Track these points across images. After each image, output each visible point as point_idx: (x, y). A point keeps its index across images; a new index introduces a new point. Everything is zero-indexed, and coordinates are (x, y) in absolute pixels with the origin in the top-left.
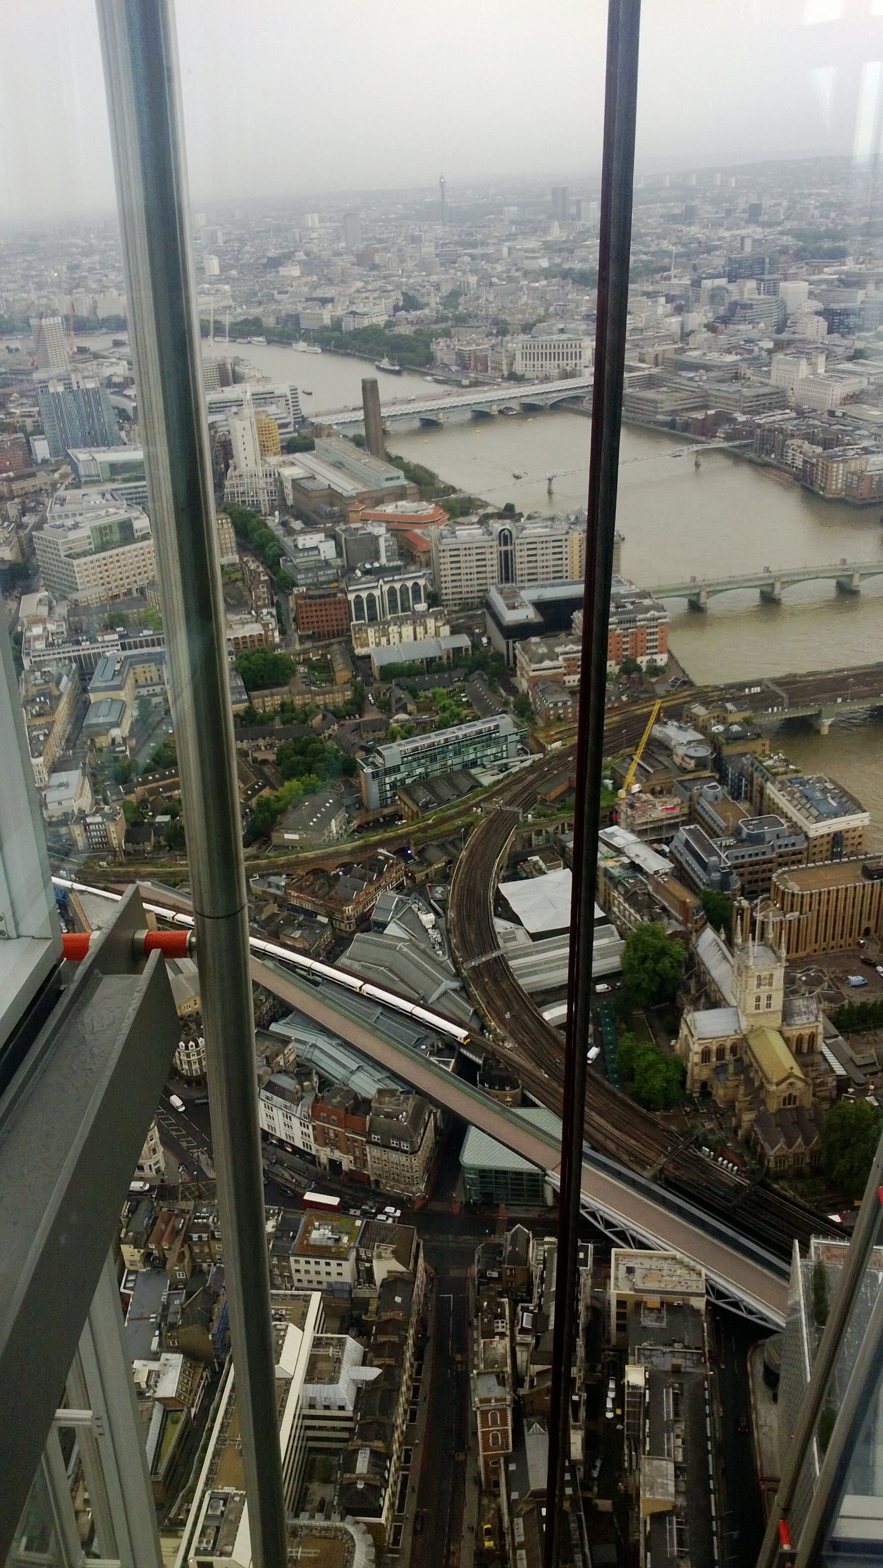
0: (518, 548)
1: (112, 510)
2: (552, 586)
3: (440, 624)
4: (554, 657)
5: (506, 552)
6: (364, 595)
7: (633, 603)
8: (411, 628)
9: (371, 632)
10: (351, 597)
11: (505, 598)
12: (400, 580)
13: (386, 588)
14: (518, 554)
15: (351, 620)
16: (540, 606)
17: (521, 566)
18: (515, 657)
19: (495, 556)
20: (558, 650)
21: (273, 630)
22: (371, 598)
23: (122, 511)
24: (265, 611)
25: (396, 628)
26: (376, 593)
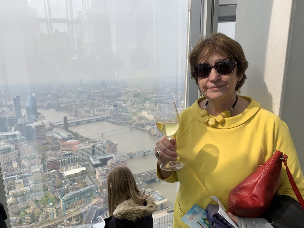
0: (96, 148)
1: (6, 146)
2: (103, 155)
3: (79, 165)
4: (103, 170)
5: (93, 149)
6: (63, 160)
7: (119, 158)
8: (73, 167)
9: (64, 168)
10: (60, 161)
11: (93, 159)
12: (71, 156)
13: (68, 158)
14: (96, 149)
15: (60, 166)
16: (100, 160)
17: (96, 152)
18: (95, 171)
19: (91, 150)
20: (104, 169)
21: (42, 170)
22: (64, 161)
23: (8, 146)
24: (40, 165)
25: (70, 167)
26: (66, 160)
